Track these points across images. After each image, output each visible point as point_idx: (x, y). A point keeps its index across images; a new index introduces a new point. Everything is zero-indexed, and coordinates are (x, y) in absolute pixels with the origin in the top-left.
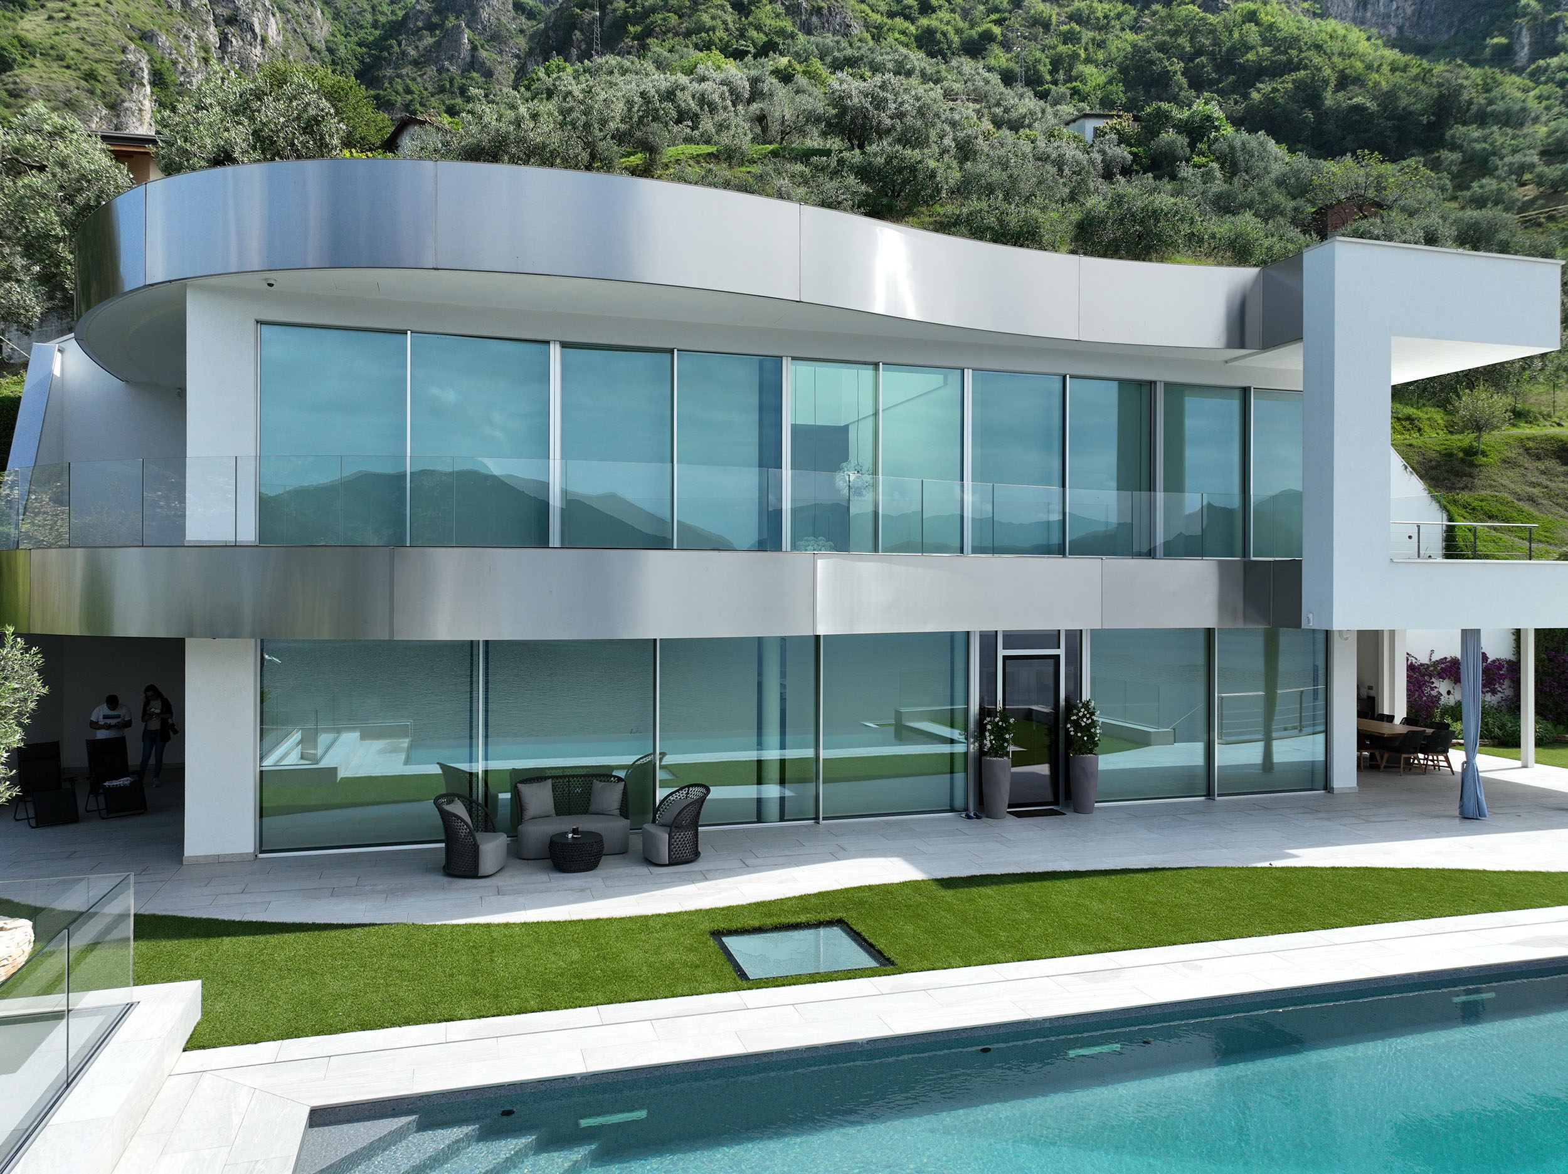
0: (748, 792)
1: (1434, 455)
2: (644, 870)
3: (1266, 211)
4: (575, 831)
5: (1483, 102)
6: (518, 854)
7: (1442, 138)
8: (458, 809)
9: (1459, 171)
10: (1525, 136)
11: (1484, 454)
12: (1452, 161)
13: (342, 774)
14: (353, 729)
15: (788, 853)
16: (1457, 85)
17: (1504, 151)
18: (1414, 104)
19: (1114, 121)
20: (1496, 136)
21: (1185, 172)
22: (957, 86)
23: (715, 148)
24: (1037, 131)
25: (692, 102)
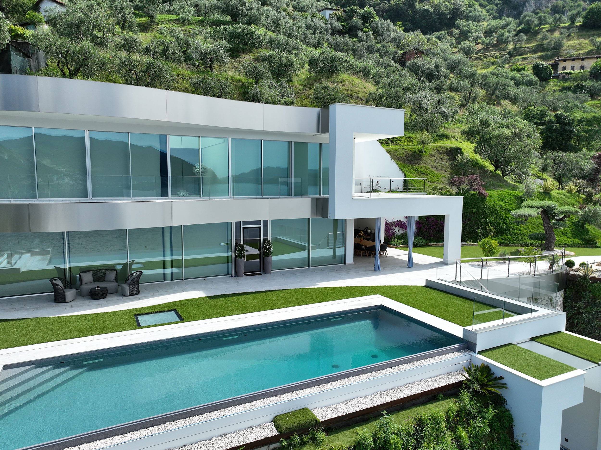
0: (161, 271)
1: (410, 152)
2: (121, 298)
3: (384, 53)
4: (98, 287)
5: (468, 11)
6: (81, 295)
7: (454, 24)
8: (59, 282)
9: (458, 37)
10: (480, 26)
11: (425, 152)
12: (456, 33)
13: (22, 270)
14: (28, 253)
15: (169, 290)
16: (460, 5)
17: (473, 31)
18: (445, 10)
19: (337, 12)
20: (471, 25)
21: (361, 34)
23: (178, 17)
24: (308, 13)
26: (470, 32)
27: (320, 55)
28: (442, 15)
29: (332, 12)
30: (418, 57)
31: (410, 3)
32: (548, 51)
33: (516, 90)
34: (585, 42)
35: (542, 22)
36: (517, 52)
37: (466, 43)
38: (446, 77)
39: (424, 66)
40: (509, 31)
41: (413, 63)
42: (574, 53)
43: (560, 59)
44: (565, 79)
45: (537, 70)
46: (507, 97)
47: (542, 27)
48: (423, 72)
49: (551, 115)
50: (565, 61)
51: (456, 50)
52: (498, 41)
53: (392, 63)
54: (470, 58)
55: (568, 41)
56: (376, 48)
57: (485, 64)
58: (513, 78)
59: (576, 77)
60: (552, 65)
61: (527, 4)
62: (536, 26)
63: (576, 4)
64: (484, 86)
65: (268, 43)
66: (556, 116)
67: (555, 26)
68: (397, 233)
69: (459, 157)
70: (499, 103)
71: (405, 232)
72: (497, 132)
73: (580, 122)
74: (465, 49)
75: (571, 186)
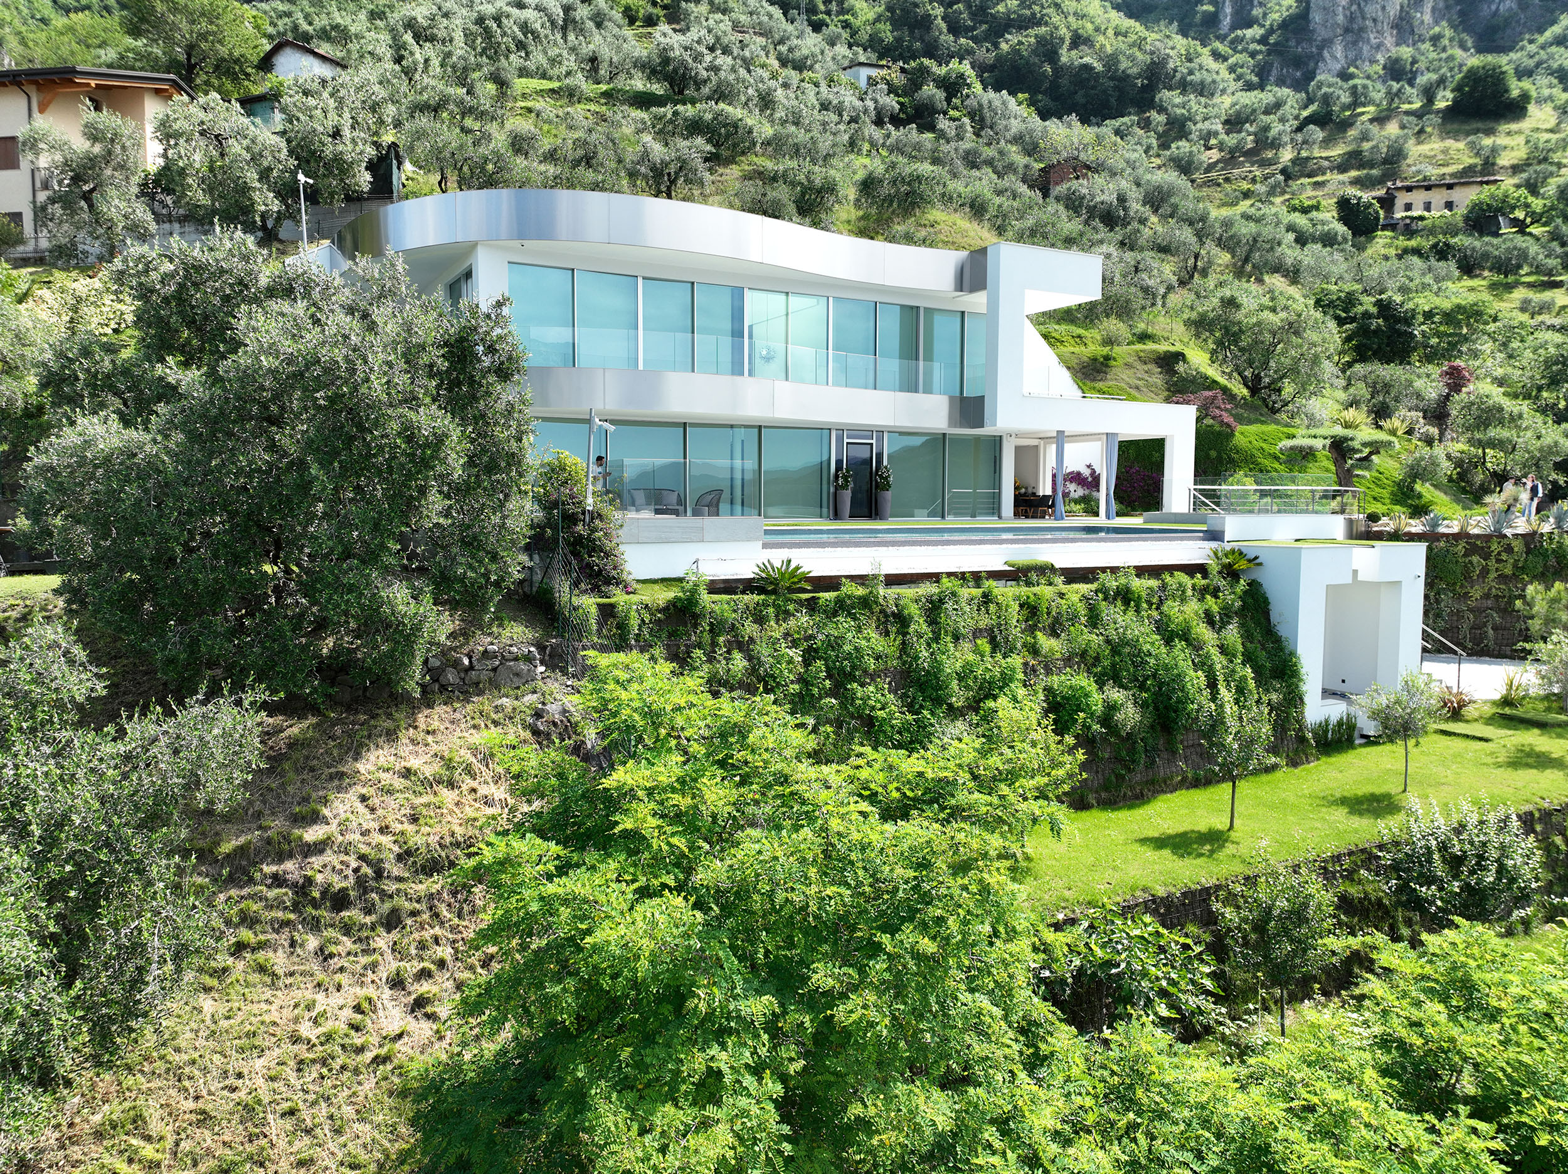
1: (1086, 359)
3: (1004, 167)
5: (1185, 71)
7: (1153, 99)
9: (1163, 132)
10: (1214, 106)
12: (1158, 122)
16: (1166, 54)
17: (1198, 118)
18: (1131, 68)
19: (884, 72)
20: (1192, 103)
21: (943, 123)
22: (743, 18)
23: (555, 85)
24: (819, 74)
25: (516, 29)
26: (1190, 120)
27: (887, 171)
28: (1125, 78)
29: (874, 72)
30: (1077, 178)
31: (1048, 49)
32: (1372, 167)
33: (1298, 251)
34: (1458, 146)
35: (1358, 98)
36: (1301, 168)
37: (1182, 147)
38: (1143, 221)
39: (1093, 196)
40: (1282, 120)
41: (1069, 189)
42: (1433, 172)
43: (1399, 184)
44: (1409, 229)
45: (1348, 210)
46: (1277, 268)
47: (1359, 110)
48: (1092, 212)
49: (1368, 303)
50: (1409, 189)
51: (1158, 161)
52: (1256, 142)
53: (1023, 189)
54: (1193, 181)
55: (1419, 143)
56: (984, 155)
57: (1227, 195)
58: (1290, 228)
59: (1434, 226)
60: (1380, 200)
61: (1326, 54)
62: (1345, 108)
63: (1444, 55)
64: (1227, 243)
65: (767, 143)
66: (1379, 303)
67: (1388, 109)
68: (1073, 495)
69: (1181, 367)
70: (1260, 281)
71: (1087, 492)
72: (1254, 320)
73: (1429, 315)
74: (1180, 160)
75: (1395, 422)
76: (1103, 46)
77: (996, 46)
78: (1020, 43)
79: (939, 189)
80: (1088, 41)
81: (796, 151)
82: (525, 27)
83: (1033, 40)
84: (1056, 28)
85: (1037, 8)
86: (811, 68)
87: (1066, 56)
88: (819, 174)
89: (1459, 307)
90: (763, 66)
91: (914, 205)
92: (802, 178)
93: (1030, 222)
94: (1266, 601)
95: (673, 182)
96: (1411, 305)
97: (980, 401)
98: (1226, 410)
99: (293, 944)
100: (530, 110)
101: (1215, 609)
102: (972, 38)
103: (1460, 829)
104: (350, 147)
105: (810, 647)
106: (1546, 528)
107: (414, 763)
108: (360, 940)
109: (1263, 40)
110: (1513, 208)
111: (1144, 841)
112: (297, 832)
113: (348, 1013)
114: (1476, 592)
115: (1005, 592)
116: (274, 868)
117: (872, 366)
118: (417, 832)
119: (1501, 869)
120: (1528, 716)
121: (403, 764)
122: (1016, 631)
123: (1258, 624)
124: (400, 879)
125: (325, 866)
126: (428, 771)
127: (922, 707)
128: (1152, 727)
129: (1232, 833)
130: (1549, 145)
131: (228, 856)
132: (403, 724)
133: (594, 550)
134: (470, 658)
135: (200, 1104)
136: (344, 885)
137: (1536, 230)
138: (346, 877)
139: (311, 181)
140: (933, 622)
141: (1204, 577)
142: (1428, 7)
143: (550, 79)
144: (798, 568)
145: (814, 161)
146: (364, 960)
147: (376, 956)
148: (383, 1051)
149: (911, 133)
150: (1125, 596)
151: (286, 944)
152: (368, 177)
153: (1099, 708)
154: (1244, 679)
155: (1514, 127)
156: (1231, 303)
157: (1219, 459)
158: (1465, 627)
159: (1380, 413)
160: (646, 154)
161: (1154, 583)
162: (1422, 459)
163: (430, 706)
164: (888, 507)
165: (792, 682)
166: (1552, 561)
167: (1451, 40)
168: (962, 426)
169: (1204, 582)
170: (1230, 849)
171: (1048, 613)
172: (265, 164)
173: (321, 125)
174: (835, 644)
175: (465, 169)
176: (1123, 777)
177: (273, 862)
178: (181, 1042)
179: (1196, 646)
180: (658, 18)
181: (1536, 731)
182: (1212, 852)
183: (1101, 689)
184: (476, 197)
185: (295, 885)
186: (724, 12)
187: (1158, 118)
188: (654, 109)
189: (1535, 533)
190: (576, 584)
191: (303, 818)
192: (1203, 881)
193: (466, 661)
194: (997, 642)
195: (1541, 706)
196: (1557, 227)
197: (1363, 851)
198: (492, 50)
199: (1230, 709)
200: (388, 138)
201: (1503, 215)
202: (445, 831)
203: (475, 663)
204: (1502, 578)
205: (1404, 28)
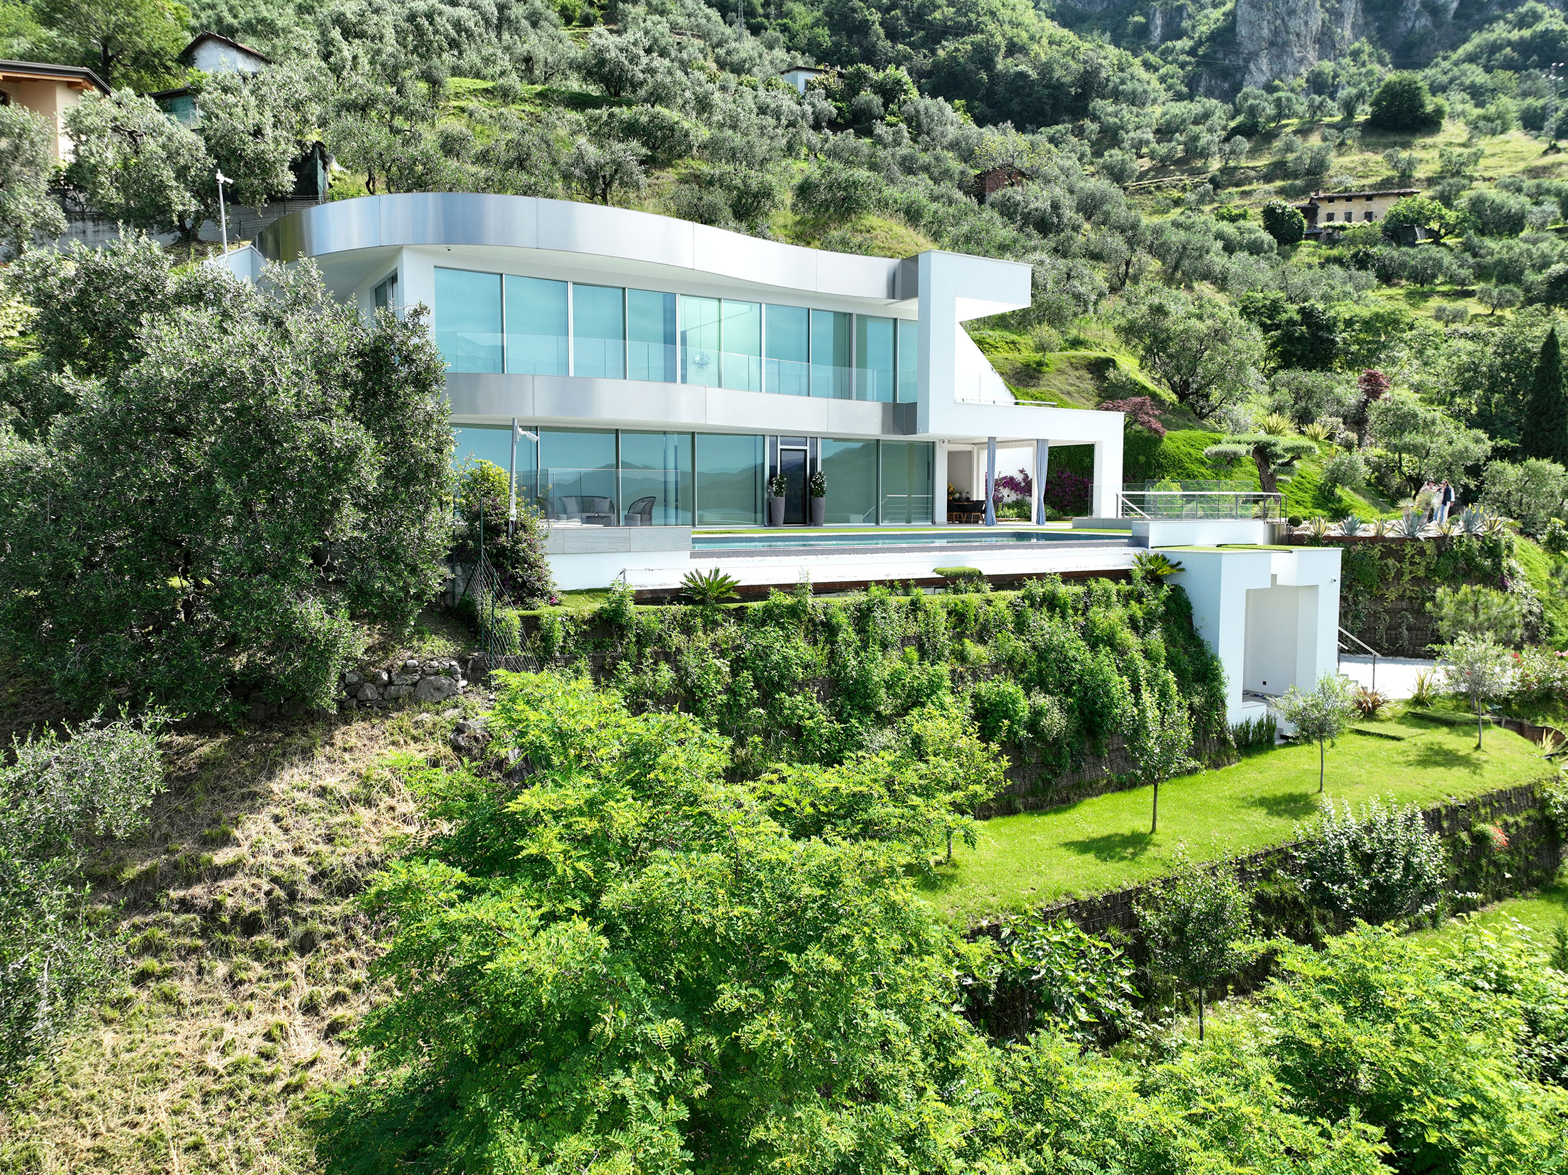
1: (1019, 365)
3: (940, 173)
5: (1117, 80)
7: (1086, 108)
9: (1096, 140)
10: (1145, 115)
11: (1047, 366)
12: (1092, 131)
16: (1098, 63)
17: (1130, 127)
18: (1065, 76)
19: (822, 76)
20: (1124, 112)
21: (880, 129)
22: (682, 20)
23: (489, 84)
24: (757, 78)
25: (449, 27)
26: (1123, 128)
27: (823, 176)
28: (1059, 86)
29: (812, 77)
30: (1012, 185)
31: (984, 57)
32: (1296, 177)
33: (1226, 259)
34: (1376, 159)
35: (1282, 111)
36: (1229, 177)
37: (1114, 155)
38: (1076, 228)
39: (1027, 203)
40: (1211, 130)
41: (1004, 196)
42: (1353, 183)
43: (1321, 194)
44: (1332, 242)
45: (1273, 219)
46: (1206, 276)
47: (1283, 122)
48: (1027, 218)
49: (1292, 311)
50: (1331, 200)
51: (1092, 169)
52: (1186, 151)
53: (959, 195)
54: (1125, 189)
55: (1340, 155)
56: (921, 162)
57: (1158, 203)
58: (1219, 236)
59: (1354, 236)
60: (1303, 210)
61: (1252, 66)
62: (1270, 119)
63: (1363, 70)
64: (1158, 250)
65: (703, 147)
66: (1302, 311)
67: (1311, 122)
68: (1006, 500)
69: (1111, 374)
70: (1190, 288)
71: (1020, 497)
72: (1182, 327)
73: (1349, 323)
74: (1113, 168)
75: (1316, 428)
76: (1037, 55)
77: (933, 52)
78: (957, 50)
79: (875, 195)
80: (1023, 50)
81: (733, 156)
82: (458, 25)
83: (969, 47)
84: (992, 36)
85: (973, 16)
86: (749, 71)
87: (1002, 64)
88: (755, 179)
89: (1377, 315)
90: (701, 69)
91: (849, 210)
92: (738, 182)
93: (965, 228)
94: (1189, 606)
95: (608, 185)
96: (1332, 313)
97: (912, 408)
98: (1155, 416)
99: (200, 971)
100: (463, 110)
101: (1139, 614)
102: (910, 44)
103: (1369, 829)
104: (272, 146)
105: (738, 657)
106: (1456, 531)
107: (330, 781)
108: (272, 965)
109: (1192, 52)
110: (1428, 219)
111: (1069, 845)
112: (206, 855)
113: (258, 1042)
114: (1392, 594)
115: (933, 599)
116: (181, 893)
117: (805, 373)
118: (333, 852)
119: (1408, 867)
120: (1438, 715)
121: (319, 782)
122: (944, 639)
123: (1181, 628)
124: (314, 901)
125: (235, 890)
126: (345, 790)
127: (850, 715)
128: (1078, 732)
129: (1154, 836)
130: (1462, 160)
131: (132, 881)
132: (319, 742)
133: (518, 561)
134: (389, 672)
135: (98, 1142)
136: (255, 908)
137: (1450, 241)
138: (258, 900)
139: (231, 181)
140: (861, 630)
141: (1128, 583)
142: (1348, 23)
143: (484, 78)
144: (726, 577)
145: (750, 166)
146: (276, 985)
147: (289, 981)
148: (294, 1080)
149: (848, 139)
150: (1051, 603)
151: (194, 972)
152: (291, 177)
153: (1025, 714)
154: (1166, 683)
155: (1429, 141)
156: (1159, 311)
157: (1148, 464)
158: (1382, 627)
159: (1304, 418)
160: (580, 156)
161: (1079, 589)
162: (1342, 464)
163: (347, 722)
164: (823, 513)
165: (720, 693)
166: (1462, 564)
167: (1370, 55)
168: (895, 432)
169: (1128, 588)
170: (1152, 852)
171: (976, 621)
172: (182, 162)
173: (243, 123)
174: (763, 654)
175: (394, 169)
176: (1050, 781)
177: (180, 887)
178: (79, 1077)
179: (1119, 650)
180: (595, 18)
181: (1445, 729)
182: (1134, 855)
183: (1027, 695)
184: (402, 199)
185: (204, 910)
186: (662, 13)
187: (1091, 126)
188: (589, 111)
189: (1445, 536)
190: (499, 596)
191: (213, 840)
192: (1125, 884)
193: (385, 676)
194: (926, 649)
195: (1450, 705)
196: (1469, 238)
197: (1279, 851)
198: (424, 48)
199: (1153, 713)
200: (313, 137)
201: (1419, 225)
202: (362, 851)
203: (394, 678)
204: (1416, 580)
205: (1326, 43)
